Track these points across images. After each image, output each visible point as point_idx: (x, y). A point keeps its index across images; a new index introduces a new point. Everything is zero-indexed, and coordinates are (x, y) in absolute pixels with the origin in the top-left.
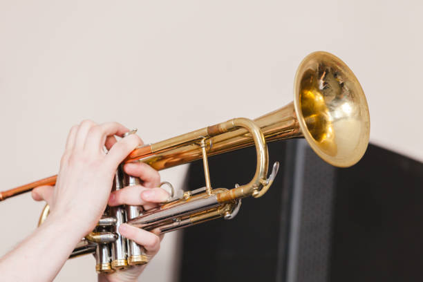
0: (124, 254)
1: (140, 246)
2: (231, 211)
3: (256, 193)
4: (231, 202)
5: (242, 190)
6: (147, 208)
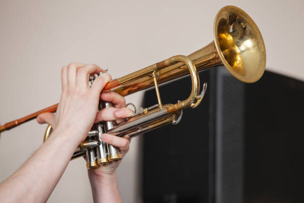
0: (105, 154)
2: (176, 119)
3: (192, 105)
4: (176, 113)
5: (183, 104)
6: (118, 122)
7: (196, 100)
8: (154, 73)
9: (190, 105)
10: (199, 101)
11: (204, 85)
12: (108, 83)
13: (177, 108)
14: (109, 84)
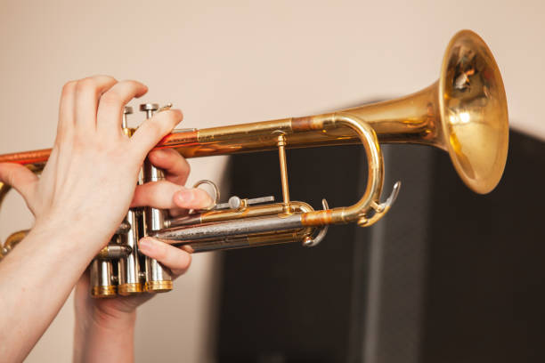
0: (139, 275)
1: (166, 268)
3: (363, 220)
5: (343, 213)
6: (174, 213)
7: (370, 212)
8: (280, 138)
9: (358, 219)
10: (378, 216)
11: (396, 186)
12: (170, 134)
13: (326, 221)
14: (171, 138)
